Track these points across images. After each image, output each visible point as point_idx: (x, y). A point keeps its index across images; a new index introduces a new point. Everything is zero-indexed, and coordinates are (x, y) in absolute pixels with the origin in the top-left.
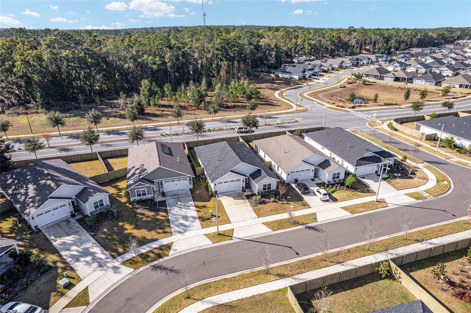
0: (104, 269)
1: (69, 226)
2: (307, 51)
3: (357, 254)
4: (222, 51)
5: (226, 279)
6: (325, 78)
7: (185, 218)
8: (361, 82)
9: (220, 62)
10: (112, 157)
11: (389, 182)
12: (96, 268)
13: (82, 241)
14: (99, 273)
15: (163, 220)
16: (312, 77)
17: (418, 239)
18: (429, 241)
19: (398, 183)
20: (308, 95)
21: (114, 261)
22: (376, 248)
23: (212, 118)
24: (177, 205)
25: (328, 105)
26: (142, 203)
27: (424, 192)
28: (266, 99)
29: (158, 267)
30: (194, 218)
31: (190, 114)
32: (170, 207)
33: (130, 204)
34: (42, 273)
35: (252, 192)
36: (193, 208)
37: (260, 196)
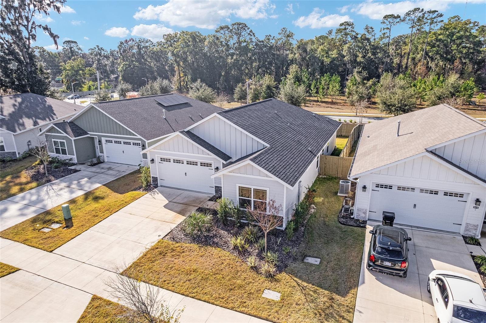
7: (32, 203)
30: (39, 209)
32: (61, 181)
36: (80, 193)
37: (209, 217)
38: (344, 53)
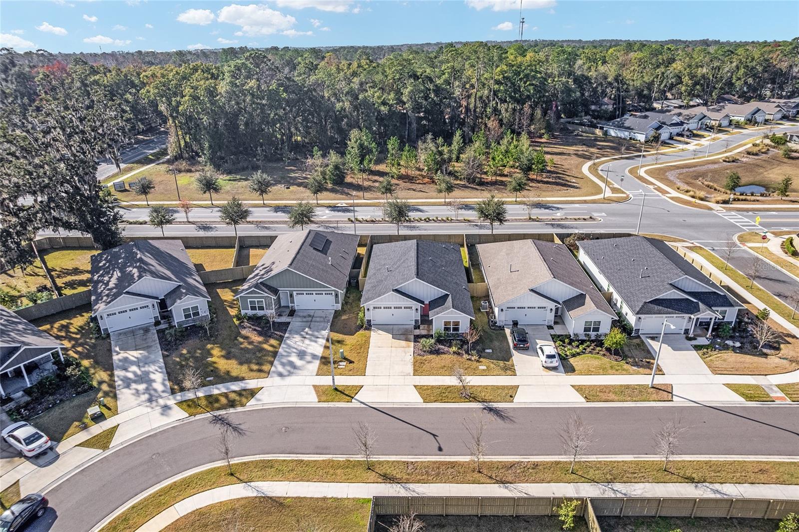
0: (152, 406)
1: (145, 337)
2: (683, 88)
3: (548, 476)
4: (507, 85)
5: (302, 461)
6: (703, 141)
7: (302, 354)
8: (781, 152)
9: (501, 104)
10: (257, 247)
11: (704, 354)
12: (143, 402)
13: (148, 361)
14: (144, 410)
15: (269, 351)
16: (676, 138)
17: (694, 475)
18: (717, 486)
19: (725, 360)
20: (646, 172)
21: (171, 397)
22: (591, 474)
23: (443, 200)
24: (302, 333)
25: (675, 194)
26: (256, 320)
27: (776, 389)
28: (560, 174)
29: (220, 419)
30: (314, 356)
31: (414, 190)
32: (290, 334)
33: (239, 319)
34: (78, 394)
35: (429, 331)
36: (322, 341)
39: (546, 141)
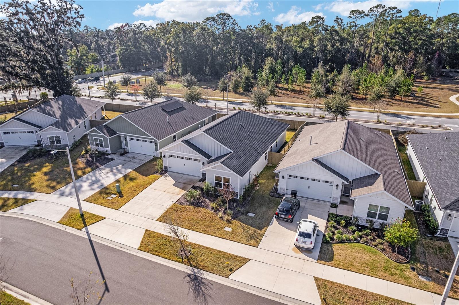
1: (19, 152)
7: (95, 182)
24: (114, 168)
28: (426, 98)
30: (101, 186)
32: (105, 167)
33: (87, 151)
36: (120, 176)
37: (199, 192)
38: (315, 44)
39: (425, 81)
